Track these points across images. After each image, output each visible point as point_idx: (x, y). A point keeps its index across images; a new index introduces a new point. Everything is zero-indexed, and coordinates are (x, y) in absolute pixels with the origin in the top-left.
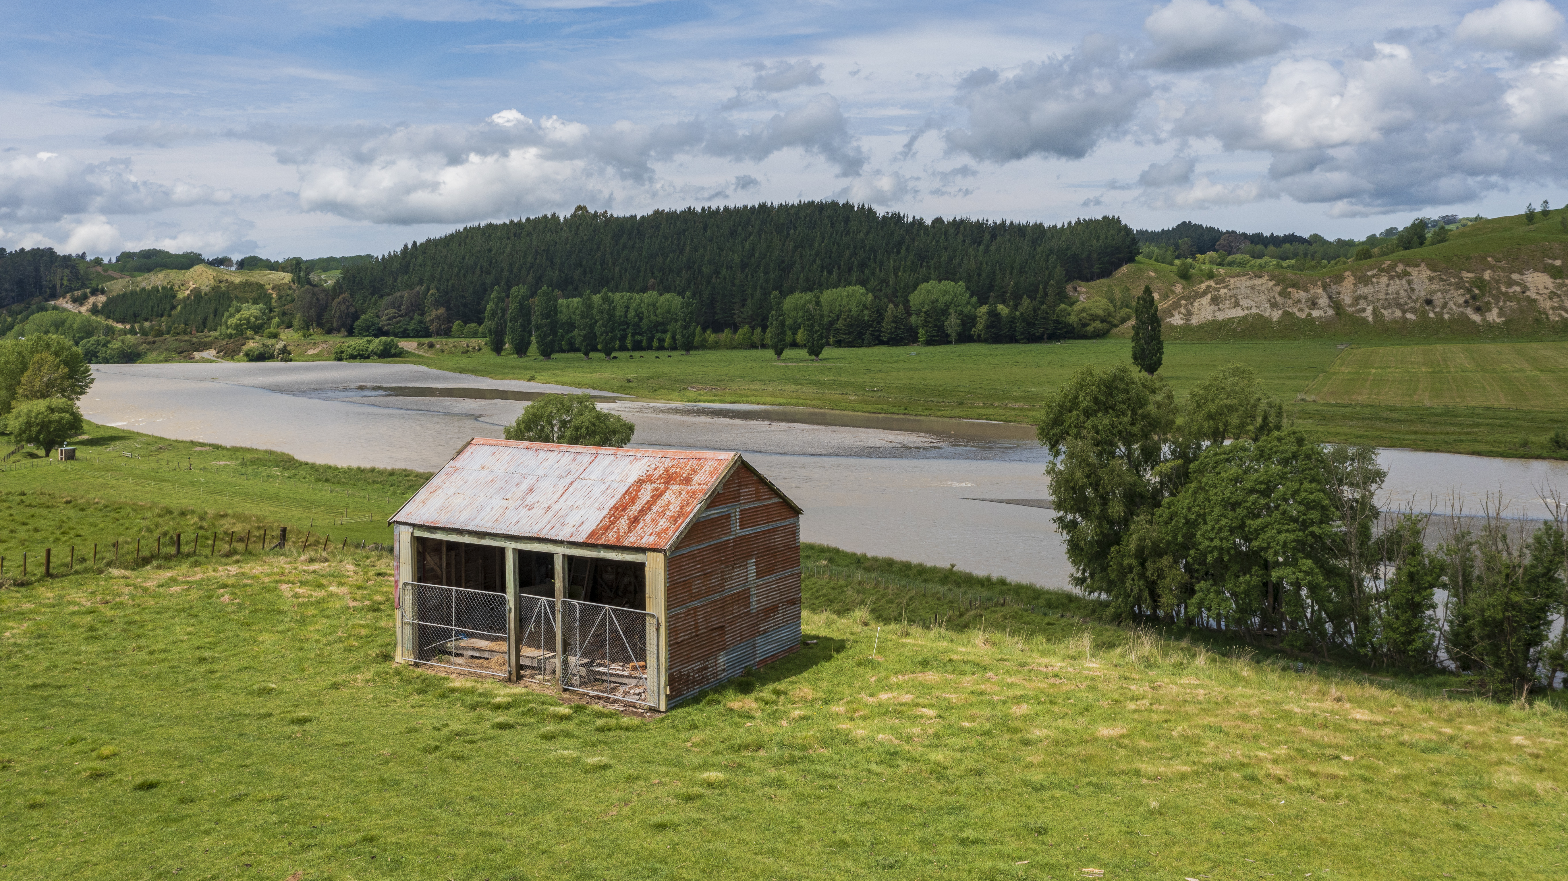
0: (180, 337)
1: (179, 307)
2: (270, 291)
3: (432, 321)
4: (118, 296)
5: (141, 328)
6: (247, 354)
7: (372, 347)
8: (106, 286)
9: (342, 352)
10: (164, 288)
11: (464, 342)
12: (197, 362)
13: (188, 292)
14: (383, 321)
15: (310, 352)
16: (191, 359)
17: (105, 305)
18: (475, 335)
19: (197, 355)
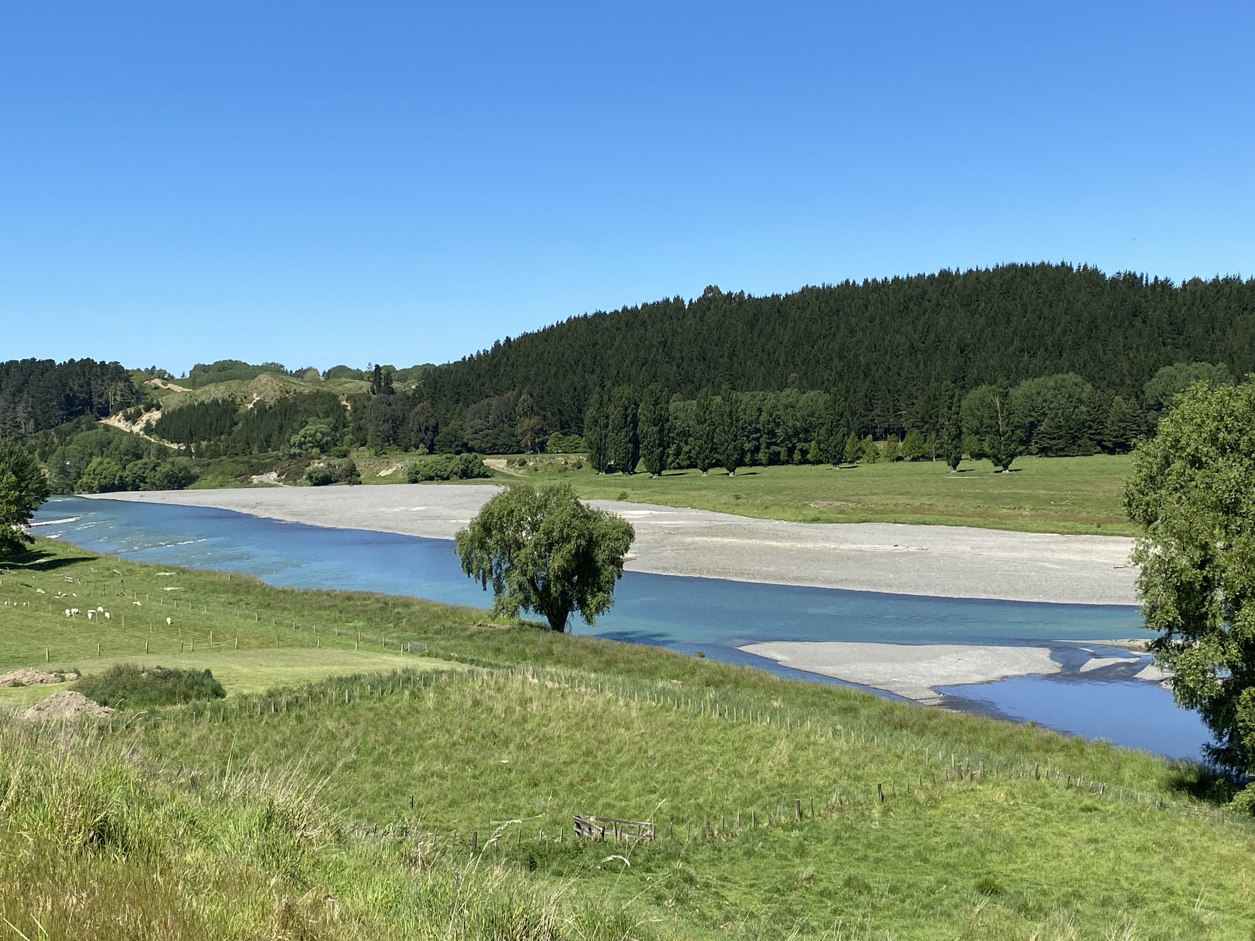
0: (237, 458)
1: (240, 425)
2: (344, 403)
3: (524, 434)
4: (174, 412)
5: (198, 447)
6: (310, 478)
7: (451, 466)
8: (162, 401)
9: (417, 473)
10: (224, 401)
11: (560, 459)
12: (256, 486)
13: (251, 406)
14: (467, 436)
15: (383, 473)
16: (249, 484)
17: (160, 422)
18: (575, 449)
19: (255, 479)
